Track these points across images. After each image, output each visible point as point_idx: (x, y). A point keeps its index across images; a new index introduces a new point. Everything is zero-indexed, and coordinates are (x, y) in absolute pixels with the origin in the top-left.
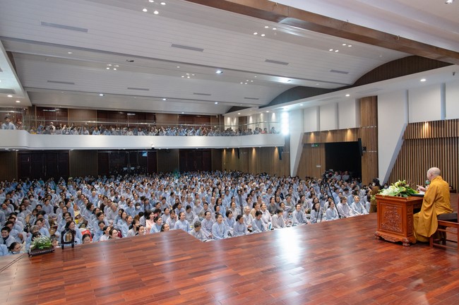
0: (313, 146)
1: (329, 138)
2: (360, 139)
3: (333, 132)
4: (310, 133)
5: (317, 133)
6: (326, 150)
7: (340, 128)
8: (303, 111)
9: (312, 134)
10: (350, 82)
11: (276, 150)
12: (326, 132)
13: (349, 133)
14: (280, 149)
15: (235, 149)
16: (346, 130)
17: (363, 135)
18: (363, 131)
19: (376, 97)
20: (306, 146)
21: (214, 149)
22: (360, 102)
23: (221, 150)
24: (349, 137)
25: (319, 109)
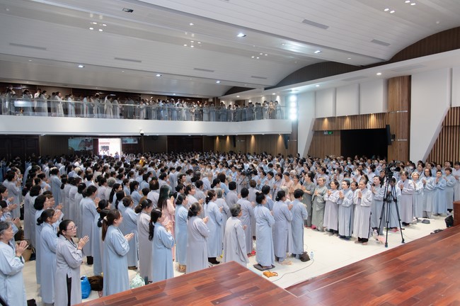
0: (325, 133)
1: (347, 125)
2: (388, 126)
3: (353, 117)
4: (323, 119)
5: (331, 119)
6: (342, 139)
7: (362, 113)
8: (316, 94)
9: (326, 121)
10: (386, 57)
11: (280, 138)
12: (344, 117)
13: (373, 119)
14: (286, 137)
15: (230, 136)
16: (370, 115)
17: (391, 122)
18: (391, 117)
19: (410, 77)
20: (317, 133)
21: (206, 136)
22: (390, 82)
23: (213, 138)
24: (372, 123)
25: (336, 90)
